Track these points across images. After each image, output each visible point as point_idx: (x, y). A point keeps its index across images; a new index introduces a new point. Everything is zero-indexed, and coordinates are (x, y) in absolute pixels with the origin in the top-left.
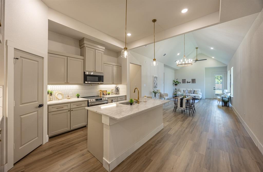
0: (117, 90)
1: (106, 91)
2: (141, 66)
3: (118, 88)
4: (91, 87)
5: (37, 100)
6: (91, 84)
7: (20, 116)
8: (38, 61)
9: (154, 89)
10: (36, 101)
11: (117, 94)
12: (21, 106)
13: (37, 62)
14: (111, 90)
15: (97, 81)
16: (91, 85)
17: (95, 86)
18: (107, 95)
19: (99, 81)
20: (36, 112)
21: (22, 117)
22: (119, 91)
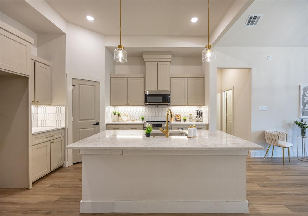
0: (199, 114)
1: (180, 115)
2: (250, 69)
3: (200, 112)
4: (158, 109)
5: (94, 118)
6: (158, 106)
7: (79, 129)
8: (95, 86)
9: (302, 117)
10: (93, 120)
11: (199, 121)
12: (79, 121)
13: (93, 87)
14: (188, 115)
15: (161, 101)
16: (157, 108)
17: (165, 108)
18: (180, 121)
19: (163, 101)
20: (93, 129)
21: (80, 130)
22: (202, 117)
